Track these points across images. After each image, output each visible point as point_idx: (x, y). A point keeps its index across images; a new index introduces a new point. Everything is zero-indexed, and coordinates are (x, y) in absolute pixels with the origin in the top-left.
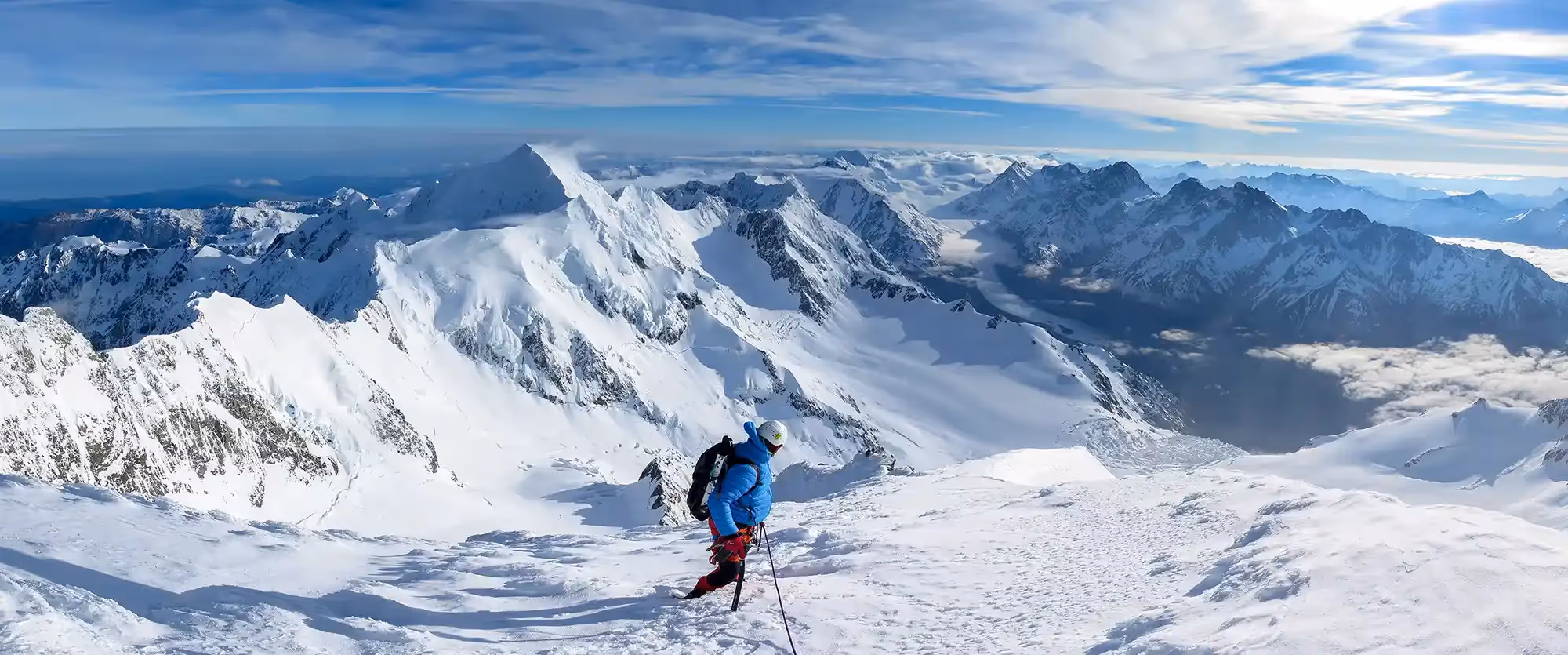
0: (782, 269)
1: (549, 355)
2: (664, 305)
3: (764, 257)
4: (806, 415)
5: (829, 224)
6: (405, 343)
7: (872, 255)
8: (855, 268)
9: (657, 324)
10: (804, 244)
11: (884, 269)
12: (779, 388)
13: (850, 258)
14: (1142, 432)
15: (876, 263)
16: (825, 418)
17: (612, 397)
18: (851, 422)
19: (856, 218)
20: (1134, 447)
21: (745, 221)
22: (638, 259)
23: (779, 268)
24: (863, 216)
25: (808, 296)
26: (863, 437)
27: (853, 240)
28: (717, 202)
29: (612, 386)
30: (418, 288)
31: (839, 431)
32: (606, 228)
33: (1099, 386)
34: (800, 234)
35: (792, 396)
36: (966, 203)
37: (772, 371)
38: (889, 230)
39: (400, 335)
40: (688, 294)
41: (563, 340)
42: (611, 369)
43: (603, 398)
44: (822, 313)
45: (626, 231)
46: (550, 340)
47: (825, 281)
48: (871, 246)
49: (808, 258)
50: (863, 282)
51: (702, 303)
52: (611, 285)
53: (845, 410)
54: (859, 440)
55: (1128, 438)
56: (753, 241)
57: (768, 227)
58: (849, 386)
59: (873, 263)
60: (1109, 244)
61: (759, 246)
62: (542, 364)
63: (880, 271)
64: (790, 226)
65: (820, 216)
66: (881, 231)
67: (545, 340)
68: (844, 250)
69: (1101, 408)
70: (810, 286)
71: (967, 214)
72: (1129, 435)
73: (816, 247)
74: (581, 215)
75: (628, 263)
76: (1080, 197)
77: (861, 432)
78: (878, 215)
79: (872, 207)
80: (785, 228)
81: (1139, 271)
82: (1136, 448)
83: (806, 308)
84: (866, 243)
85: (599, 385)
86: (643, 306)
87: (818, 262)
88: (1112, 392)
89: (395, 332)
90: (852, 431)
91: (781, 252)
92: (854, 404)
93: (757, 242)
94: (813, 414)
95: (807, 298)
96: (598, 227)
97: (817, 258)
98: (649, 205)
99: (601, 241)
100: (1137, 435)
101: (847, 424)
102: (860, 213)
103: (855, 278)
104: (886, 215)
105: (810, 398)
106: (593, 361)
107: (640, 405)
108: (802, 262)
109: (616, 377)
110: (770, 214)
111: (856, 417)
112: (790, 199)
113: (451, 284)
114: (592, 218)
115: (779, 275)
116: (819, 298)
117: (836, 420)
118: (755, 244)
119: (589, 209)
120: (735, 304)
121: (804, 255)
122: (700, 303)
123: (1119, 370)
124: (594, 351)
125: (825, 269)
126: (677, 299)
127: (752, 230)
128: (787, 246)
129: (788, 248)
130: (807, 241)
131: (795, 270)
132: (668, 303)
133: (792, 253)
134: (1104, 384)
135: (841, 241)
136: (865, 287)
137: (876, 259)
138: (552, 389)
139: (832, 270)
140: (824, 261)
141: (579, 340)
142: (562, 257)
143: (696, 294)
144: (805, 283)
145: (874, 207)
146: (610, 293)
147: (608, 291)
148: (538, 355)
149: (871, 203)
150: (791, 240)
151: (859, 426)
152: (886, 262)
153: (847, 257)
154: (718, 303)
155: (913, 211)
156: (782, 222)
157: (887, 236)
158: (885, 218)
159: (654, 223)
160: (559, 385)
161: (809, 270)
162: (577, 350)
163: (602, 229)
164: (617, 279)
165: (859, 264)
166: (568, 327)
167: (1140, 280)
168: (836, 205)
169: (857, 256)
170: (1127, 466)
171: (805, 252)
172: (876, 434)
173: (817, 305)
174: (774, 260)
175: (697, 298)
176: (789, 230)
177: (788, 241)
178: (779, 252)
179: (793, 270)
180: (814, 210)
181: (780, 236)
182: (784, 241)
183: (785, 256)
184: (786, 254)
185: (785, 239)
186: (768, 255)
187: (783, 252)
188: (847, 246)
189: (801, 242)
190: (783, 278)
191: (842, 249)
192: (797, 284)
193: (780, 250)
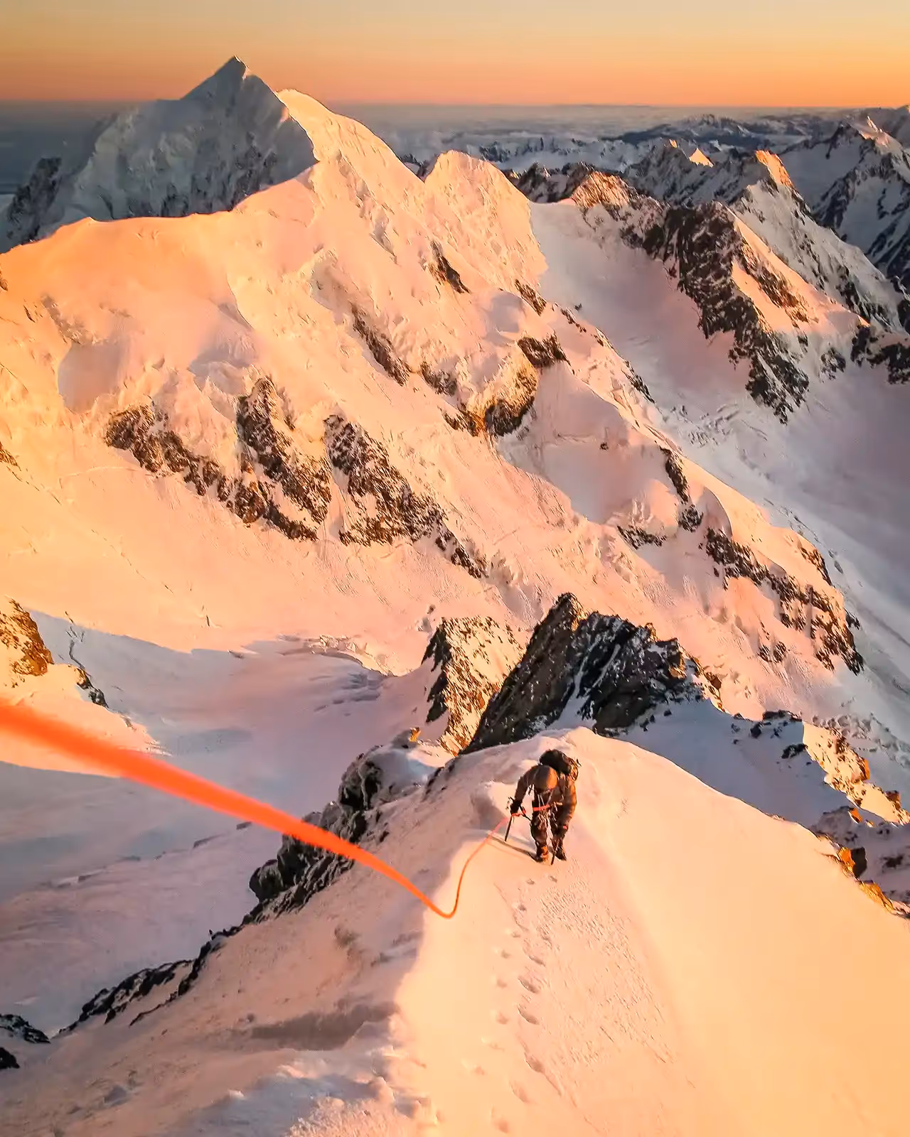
0: (723, 314)
1: (288, 450)
2: (494, 357)
3: (692, 293)
4: (731, 571)
5: (826, 242)
7: (902, 306)
8: (864, 324)
9: (481, 390)
10: (769, 270)
12: (690, 520)
13: (856, 307)
15: (908, 320)
16: (765, 583)
17: (401, 524)
18: (811, 598)
21: (660, 223)
22: (448, 273)
23: (716, 312)
24: (896, 237)
25: (765, 366)
26: (828, 628)
27: (865, 273)
28: (610, 186)
29: (399, 503)
30: (26, 338)
31: (787, 612)
35: (710, 534)
37: (679, 485)
40: (539, 338)
42: (397, 473)
43: (384, 525)
44: (790, 400)
46: (288, 422)
47: (802, 340)
48: (902, 288)
49: (774, 297)
50: (875, 348)
51: (565, 358)
52: (398, 320)
53: (804, 575)
54: (820, 632)
56: (673, 262)
57: (705, 234)
58: (818, 533)
59: (901, 321)
61: (684, 271)
62: (274, 466)
65: (810, 226)
67: (278, 425)
68: (849, 293)
70: (772, 349)
74: (340, 189)
75: (430, 281)
77: (826, 619)
80: (735, 238)
83: (759, 388)
85: (378, 502)
86: (457, 359)
87: (793, 305)
90: (809, 613)
91: (724, 282)
92: (822, 566)
93: (682, 263)
94: (745, 573)
95: (761, 369)
96: (375, 212)
97: (791, 297)
99: (380, 237)
101: (801, 598)
102: (891, 230)
103: (862, 339)
105: (742, 543)
106: (366, 458)
107: (447, 539)
108: (761, 301)
109: (405, 486)
110: (709, 211)
111: (821, 587)
112: (754, 189)
113: (93, 329)
114: (361, 197)
115: (716, 326)
116: (787, 372)
117: (783, 589)
118: (677, 267)
119: (356, 179)
121: (766, 289)
122: (561, 356)
124: (368, 441)
125: (804, 319)
126: (518, 349)
127: (674, 241)
128: (736, 264)
129: (738, 275)
130: (777, 267)
131: (747, 317)
132: (501, 353)
133: (745, 286)
135: (844, 273)
136: (877, 360)
138: (291, 510)
139: (816, 320)
141: (340, 420)
143: (554, 341)
144: (763, 340)
146: (396, 336)
147: (394, 331)
148: (269, 450)
150: (744, 260)
151: (824, 608)
153: (851, 305)
156: (731, 225)
160: (308, 504)
161: (773, 319)
162: (338, 439)
163: (382, 218)
164: (409, 311)
165: (874, 317)
168: (844, 215)
169: (872, 303)
171: (769, 284)
172: (853, 629)
173: (779, 385)
174: (710, 296)
175: (557, 348)
176: (744, 242)
177: (740, 262)
178: (719, 281)
179: (744, 317)
180: (800, 214)
181: (725, 252)
182: (731, 260)
183: (730, 290)
184: (732, 285)
185: (735, 258)
186: (699, 287)
187: (728, 281)
188: (853, 285)
189: (765, 263)
190: (722, 330)
191: (843, 288)
192: (746, 340)
193: (723, 278)
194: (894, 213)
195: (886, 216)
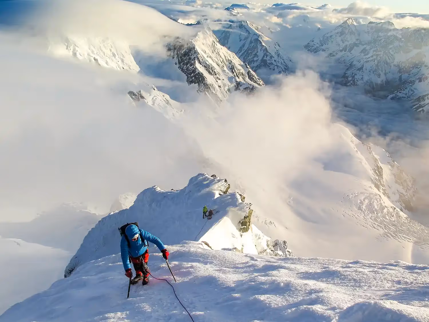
0: (194, 78)
3: (183, 70)
5: (223, 51)
7: (248, 73)
8: (238, 80)
10: (207, 63)
11: (255, 82)
13: (235, 73)
14: (395, 209)
15: (251, 77)
19: (240, 50)
20: (387, 218)
24: (245, 48)
27: (237, 62)
32: (77, 48)
33: (375, 172)
34: (205, 56)
36: (312, 44)
38: (260, 58)
45: (93, 52)
47: (220, 87)
48: (248, 67)
49: (209, 72)
50: (241, 88)
51: (144, 98)
55: (385, 211)
57: (186, 51)
59: (249, 78)
60: (405, 81)
61: (179, 63)
63: (252, 83)
64: (199, 51)
65: (219, 46)
66: (255, 59)
69: (373, 186)
70: (210, 89)
71: (311, 51)
72: (386, 209)
73: (214, 65)
76: (391, 46)
78: (256, 47)
79: (251, 42)
80: (196, 52)
81: (422, 103)
82: (388, 218)
84: (246, 65)
87: (216, 75)
88: (382, 178)
96: (72, 48)
97: (214, 72)
100: (391, 210)
102: (244, 46)
103: (237, 85)
104: (259, 47)
108: (206, 74)
115: (191, 82)
118: (177, 62)
120: (165, 100)
121: (207, 70)
122: (142, 97)
123: (391, 165)
125: (220, 79)
128: (197, 62)
129: (198, 65)
130: (210, 61)
131: (201, 79)
133: (200, 68)
134: (379, 172)
135: (230, 62)
137: (251, 75)
139: (223, 80)
140: (219, 73)
143: (140, 91)
144: (207, 86)
145: (252, 42)
149: (251, 40)
150: (199, 60)
152: (257, 77)
153: (233, 73)
154: (155, 98)
155: (278, 47)
156: (194, 48)
157: (259, 61)
158: (259, 50)
159: (112, 47)
161: (210, 79)
163: (74, 50)
165: (240, 78)
167: (421, 109)
168: (229, 40)
169: (240, 73)
170: (379, 228)
171: (208, 67)
174: (189, 72)
175: (141, 95)
176: (199, 53)
177: (198, 60)
178: (192, 67)
179: (200, 79)
180: (215, 42)
181: (193, 57)
182: (195, 60)
183: (195, 70)
184: (196, 68)
185: (196, 59)
186: (185, 69)
187: (195, 67)
188: (233, 66)
189: (206, 61)
190: (194, 83)
191: (230, 67)
192: (202, 87)
193: (193, 66)
194: (244, 40)
195: (242, 41)
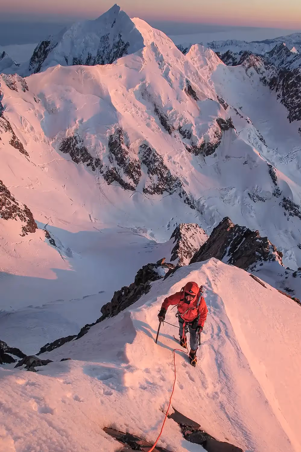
2: (207, 125)
4: (291, 214)
6: (25, 148)
9: (200, 137)
12: (277, 193)
17: (166, 186)
21: (276, 76)
22: (191, 92)
28: (258, 60)
29: (166, 179)
30: (34, 108)
35: (284, 199)
37: (274, 179)
39: (21, 141)
40: (224, 119)
41: (135, 145)
42: (166, 168)
43: (160, 187)
46: (127, 145)
52: (171, 109)
56: (280, 92)
62: (121, 161)
74: (153, 57)
75: (185, 95)
85: (158, 178)
86: (192, 125)
89: (16, 140)
93: (283, 92)
98: (207, 60)
99: (166, 76)
105: (296, 203)
106: (155, 161)
107: (183, 193)
109: (169, 173)
110: (296, 72)
113: (58, 106)
114: (160, 60)
119: (159, 53)
124: (156, 155)
126: (216, 123)
127: (281, 83)
132: (209, 124)
141: (146, 146)
142: (137, 87)
146: (170, 115)
147: (169, 113)
148: (119, 156)
160: (133, 177)
162: (145, 152)
164: (175, 105)
166: (138, 137)
